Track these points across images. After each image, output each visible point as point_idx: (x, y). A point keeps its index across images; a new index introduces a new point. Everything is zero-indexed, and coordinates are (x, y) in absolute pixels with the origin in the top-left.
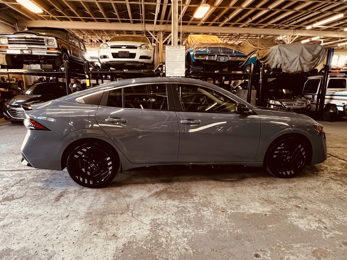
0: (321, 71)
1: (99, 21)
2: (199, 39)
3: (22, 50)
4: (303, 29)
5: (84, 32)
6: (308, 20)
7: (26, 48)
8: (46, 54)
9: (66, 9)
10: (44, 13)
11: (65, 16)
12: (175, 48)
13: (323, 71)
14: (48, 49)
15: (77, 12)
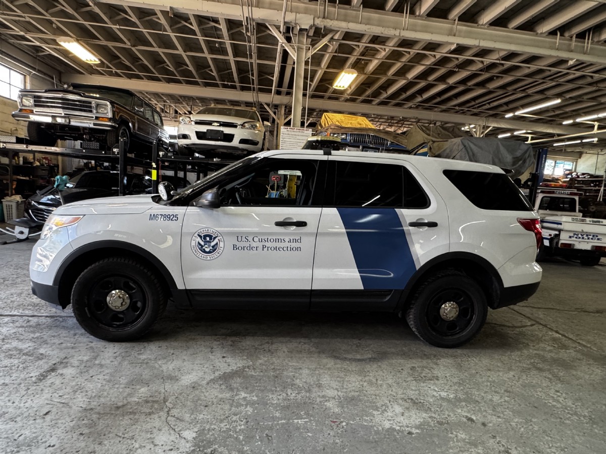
0: (526, 182)
1: (188, 83)
2: (339, 120)
3: (54, 117)
4: (500, 117)
5: (165, 99)
6: (507, 104)
7: (61, 114)
8: (92, 126)
9: (138, 62)
10: (102, 64)
11: (135, 72)
12: (295, 130)
13: (529, 183)
14: (97, 118)
15: (154, 68)
